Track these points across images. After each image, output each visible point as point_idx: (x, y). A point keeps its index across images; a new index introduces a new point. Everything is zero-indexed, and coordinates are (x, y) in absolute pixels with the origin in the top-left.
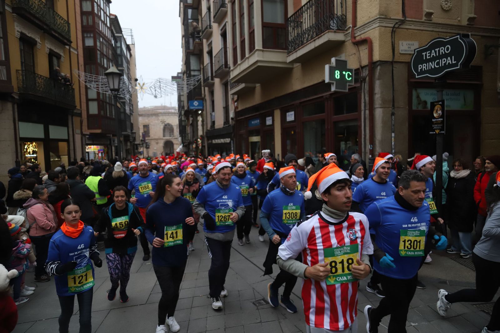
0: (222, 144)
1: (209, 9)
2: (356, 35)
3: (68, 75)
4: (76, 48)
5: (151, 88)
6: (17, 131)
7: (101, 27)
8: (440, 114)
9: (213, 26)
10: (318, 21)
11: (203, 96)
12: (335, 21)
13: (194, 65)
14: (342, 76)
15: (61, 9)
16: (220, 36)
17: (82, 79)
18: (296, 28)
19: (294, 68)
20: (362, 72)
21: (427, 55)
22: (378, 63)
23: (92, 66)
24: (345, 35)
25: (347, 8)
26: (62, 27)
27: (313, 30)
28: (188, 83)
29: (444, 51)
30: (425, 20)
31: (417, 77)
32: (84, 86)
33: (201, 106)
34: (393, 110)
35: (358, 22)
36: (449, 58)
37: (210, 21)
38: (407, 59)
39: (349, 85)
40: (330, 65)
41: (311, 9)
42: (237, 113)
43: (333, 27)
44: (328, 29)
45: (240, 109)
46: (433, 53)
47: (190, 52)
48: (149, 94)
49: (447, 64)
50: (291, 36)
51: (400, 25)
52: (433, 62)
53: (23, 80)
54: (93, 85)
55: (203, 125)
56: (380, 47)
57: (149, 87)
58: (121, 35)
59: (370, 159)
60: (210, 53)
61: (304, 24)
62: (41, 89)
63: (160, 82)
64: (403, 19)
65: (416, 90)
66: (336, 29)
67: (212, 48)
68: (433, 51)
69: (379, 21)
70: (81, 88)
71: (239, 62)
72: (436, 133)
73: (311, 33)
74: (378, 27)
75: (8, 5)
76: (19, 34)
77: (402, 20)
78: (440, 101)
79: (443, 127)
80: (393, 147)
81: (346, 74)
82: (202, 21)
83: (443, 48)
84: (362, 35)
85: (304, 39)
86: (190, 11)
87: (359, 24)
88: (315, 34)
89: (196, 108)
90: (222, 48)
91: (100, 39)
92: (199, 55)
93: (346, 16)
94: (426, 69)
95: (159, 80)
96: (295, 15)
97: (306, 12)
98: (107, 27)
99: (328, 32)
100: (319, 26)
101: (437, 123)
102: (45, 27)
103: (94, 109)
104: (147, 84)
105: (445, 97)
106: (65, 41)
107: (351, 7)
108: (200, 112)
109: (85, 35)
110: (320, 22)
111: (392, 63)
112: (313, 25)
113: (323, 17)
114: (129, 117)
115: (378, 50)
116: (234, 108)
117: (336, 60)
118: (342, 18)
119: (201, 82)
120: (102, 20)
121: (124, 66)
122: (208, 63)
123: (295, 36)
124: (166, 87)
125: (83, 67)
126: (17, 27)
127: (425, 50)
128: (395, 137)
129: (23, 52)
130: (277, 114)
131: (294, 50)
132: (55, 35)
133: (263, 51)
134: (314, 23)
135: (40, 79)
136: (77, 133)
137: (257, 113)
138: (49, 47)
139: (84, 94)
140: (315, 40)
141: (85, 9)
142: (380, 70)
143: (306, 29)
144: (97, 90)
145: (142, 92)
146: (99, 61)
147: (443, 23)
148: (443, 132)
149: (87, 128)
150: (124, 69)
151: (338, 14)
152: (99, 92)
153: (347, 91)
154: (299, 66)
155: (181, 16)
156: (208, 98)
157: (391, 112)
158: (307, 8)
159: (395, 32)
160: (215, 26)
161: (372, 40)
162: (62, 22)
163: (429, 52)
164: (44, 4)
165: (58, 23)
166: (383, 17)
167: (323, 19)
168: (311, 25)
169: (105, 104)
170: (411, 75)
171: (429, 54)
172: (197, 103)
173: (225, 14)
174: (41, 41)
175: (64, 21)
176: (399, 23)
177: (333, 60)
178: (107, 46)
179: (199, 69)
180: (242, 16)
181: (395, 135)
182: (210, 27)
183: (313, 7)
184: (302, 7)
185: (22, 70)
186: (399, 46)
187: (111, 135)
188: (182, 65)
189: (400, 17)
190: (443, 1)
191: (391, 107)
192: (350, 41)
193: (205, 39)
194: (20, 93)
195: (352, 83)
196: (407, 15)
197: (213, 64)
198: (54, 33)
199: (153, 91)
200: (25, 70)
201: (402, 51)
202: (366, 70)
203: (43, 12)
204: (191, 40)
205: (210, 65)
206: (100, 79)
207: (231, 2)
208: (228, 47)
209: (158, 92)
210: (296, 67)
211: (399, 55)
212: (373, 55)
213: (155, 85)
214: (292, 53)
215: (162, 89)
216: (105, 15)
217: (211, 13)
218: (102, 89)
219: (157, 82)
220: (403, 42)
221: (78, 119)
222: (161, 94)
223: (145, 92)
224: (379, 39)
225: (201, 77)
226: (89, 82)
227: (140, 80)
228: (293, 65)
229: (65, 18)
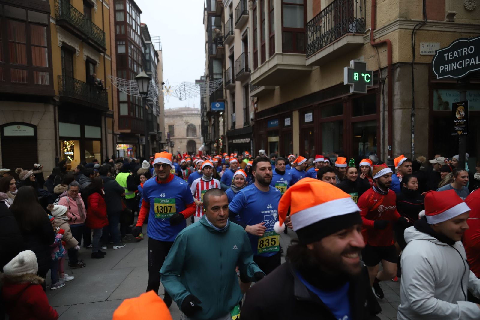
0: (242, 143)
1: (231, 16)
2: (375, 38)
4: (110, 55)
5: (177, 91)
6: (58, 131)
7: (133, 36)
8: (462, 115)
9: (235, 32)
10: (337, 25)
11: (224, 98)
12: (354, 25)
13: (216, 69)
14: (361, 78)
15: (97, 20)
16: (241, 41)
17: (115, 83)
18: (315, 33)
19: (313, 71)
20: (381, 74)
21: (449, 56)
22: (398, 65)
23: (124, 71)
24: (364, 38)
25: (366, 12)
26: (98, 37)
27: (332, 34)
28: (211, 86)
29: (468, 51)
30: (447, 21)
31: (438, 78)
32: (116, 90)
33: (222, 108)
34: (413, 111)
35: (377, 24)
36: (473, 59)
37: (232, 27)
38: (428, 60)
39: (368, 87)
40: (349, 68)
41: (330, 13)
42: (257, 114)
43: (352, 30)
44: (347, 33)
45: (259, 110)
46: (456, 54)
47: (212, 57)
48: (174, 96)
49: (470, 65)
50: (310, 40)
51: (421, 26)
52: (456, 63)
53: (64, 85)
54: (124, 89)
55: (224, 126)
56: (400, 49)
57: (174, 90)
58: (150, 42)
59: (388, 160)
60: (232, 57)
61: (323, 28)
62: (79, 93)
63: (185, 85)
64: (424, 20)
65: (437, 91)
66: (355, 32)
67: (233, 52)
68: (456, 52)
69: (399, 23)
70: (114, 91)
71: (259, 66)
72: (458, 134)
73: (330, 36)
74: (398, 29)
75: (52, 18)
76: (61, 43)
77: (423, 22)
78: (463, 103)
79: (466, 128)
80: (413, 148)
81: (365, 76)
82: (224, 27)
83: (466, 49)
84: (381, 38)
85: (323, 43)
86: (213, 18)
87: (378, 27)
88: (334, 37)
89: (218, 109)
90: (243, 53)
91: (131, 46)
92: (222, 61)
93: (365, 20)
94: (448, 70)
95: (183, 83)
96: (315, 19)
97: (325, 17)
98: (138, 35)
99: (347, 35)
100: (337, 29)
101: (459, 124)
102: (83, 36)
103: (124, 110)
104: (172, 87)
105: (468, 98)
106: (101, 49)
107: (371, 11)
108: (221, 113)
109: (118, 43)
110: (339, 25)
111: (412, 64)
112: (332, 28)
113: (343, 21)
114: (156, 118)
115: (398, 52)
116: (253, 109)
117: (355, 63)
118: (362, 22)
119: (222, 85)
120: (133, 29)
121: (152, 71)
122: (230, 67)
123: (314, 40)
124: (190, 90)
125: (115, 72)
126: (59, 37)
127: (447, 51)
128: (414, 138)
129: (64, 59)
130: (296, 115)
131: (314, 53)
132: (92, 44)
133: (282, 55)
134: (333, 27)
135: (78, 83)
136: (109, 132)
137: (276, 114)
138: (86, 55)
139: (116, 96)
140: (333, 44)
141: (118, 20)
142: (400, 71)
143: (325, 33)
144: (128, 93)
145: (168, 95)
146: (130, 67)
147: (466, 23)
148: (466, 133)
149: (117, 128)
150: (152, 73)
151: (358, 18)
152: (130, 95)
153: (366, 92)
154: (318, 68)
155: (205, 23)
156: (229, 100)
157: (411, 113)
158: (327, 13)
159: (415, 33)
160: (237, 32)
161: (392, 42)
162: (98, 31)
163: (452, 53)
164: (83, 16)
165: (95, 33)
166: (403, 19)
167: (342, 23)
168: (330, 29)
169: (134, 106)
170: (432, 76)
171: (452, 55)
172: (219, 105)
173: (247, 20)
174: (79, 50)
175: (100, 31)
176: (419, 25)
177: (352, 62)
178: (137, 53)
179: (221, 72)
180: (262, 21)
181: (415, 136)
182: (232, 33)
183: (333, 11)
184: (322, 12)
185: (63, 76)
186: (419, 47)
187: (140, 135)
188: (205, 69)
189: (421, 19)
190: (466, 2)
191: (411, 109)
192: (370, 44)
193: (227, 44)
194: (60, 97)
195: (371, 85)
196: (428, 16)
197: (235, 68)
198: (91, 42)
199: (178, 93)
200: (65, 76)
201: (422, 52)
202: (385, 71)
203: (82, 23)
204: (214, 46)
205: (231, 68)
206: (131, 83)
207: (252, 9)
208: (249, 51)
209: (183, 95)
210: (315, 70)
211: (420, 57)
212: (393, 56)
213: (180, 88)
214: (310, 56)
215: (186, 92)
216: (136, 24)
217: (233, 20)
218: (132, 92)
219: (182, 85)
220: (423, 43)
221: (111, 120)
222: (185, 97)
223: (171, 95)
224: (399, 42)
225: (223, 80)
226: (121, 85)
227: (166, 84)
228: (312, 68)
229: (101, 28)
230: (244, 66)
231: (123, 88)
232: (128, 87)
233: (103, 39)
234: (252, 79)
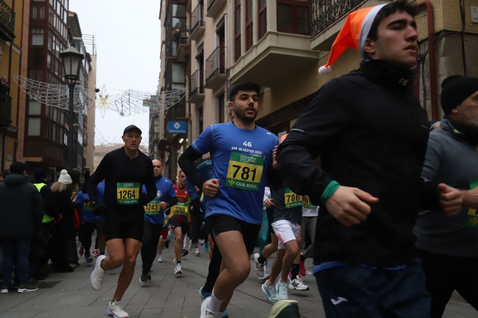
1: (201, 2)
3: (6, 77)
4: (19, 46)
5: (117, 103)
7: (55, 22)
9: (206, 23)
11: (187, 116)
13: (176, 76)
16: (215, 34)
17: (24, 86)
19: (320, 59)
20: (420, 49)
22: (442, 34)
23: (39, 71)
26: (4, 17)
28: (168, 97)
32: (25, 97)
33: (183, 130)
37: (202, 17)
47: (172, 59)
48: (112, 109)
50: (317, 15)
54: (37, 97)
56: (443, 13)
57: (113, 101)
58: (79, 39)
60: (200, 58)
63: (129, 94)
67: (203, 50)
70: (21, 99)
71: (243, 54)
73: (346, 4)
82: (191, 17)
85: (335, 14)
86: (175, 7)
88: (350, 5)
89: (177, 131)
90: (217, 48)
91: (53, 38)
92: (185, 64)
95: (128, 91)
98: (64, 23)
104: (111, 96)
106: (7, 34)
108: (181, 141)
109: (34, 32)
111: (462, 34)
114: (83, 148)
115: (442, 16)
119: (185, 97)
120: (57, 14)
121: (81, 79)
122: (197, 70)
123: (322, 14)
124: (137, 101)
125: (26, 72)
131: (322, 31)
133: (277, 34)
136: (8, 159)
139: (24, 107)
142: (445, 42)
144: (42, 101)
145: (103, 108)
146: (48, 66)
149: (22, 154)
152: (45, 105)
155: (161, 18)
156: (194, 118)
160: (208, 21)
161: (432, 4)
162: (5, 9)
169: (50, 123)
172: (179, 126)
173: (223, 5)
175: (8, 9)
179: (183, 81)
182: (202, 23)
186: (471, 13)
187: (55, 168)
193: (193, 40)
197: (204, 72)
199: (119, 106)
201: (475, 19)
202: (424, 45)
204: (174, 45)
205: (199, 72)
206: (48, 87)
208: (226, 45)
209: (126, 108)
210: (323, 58)
211: (472, 25)
212: (435, 23)
213: (122, 98)
214: (317, 35)
215: (131, 104)
216: (62, 8)
217: (204, 6)
218: (49, 100)
219: (125, 94)
220: (475, 7)
221: (12, 140)
222: (129, 111)
223: (109, 107)
224: (442, 2)
225: (185, 90)
226: (32, 90)
227: (102, 91)
228: (318, 55)
229: (10, 6)
230: (218, 66)
231: (36, 94)
232: (43, 93)
233: (11, 22)
234: (232, 75)
